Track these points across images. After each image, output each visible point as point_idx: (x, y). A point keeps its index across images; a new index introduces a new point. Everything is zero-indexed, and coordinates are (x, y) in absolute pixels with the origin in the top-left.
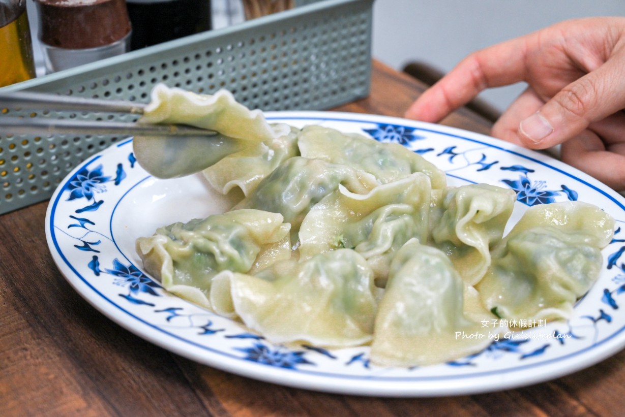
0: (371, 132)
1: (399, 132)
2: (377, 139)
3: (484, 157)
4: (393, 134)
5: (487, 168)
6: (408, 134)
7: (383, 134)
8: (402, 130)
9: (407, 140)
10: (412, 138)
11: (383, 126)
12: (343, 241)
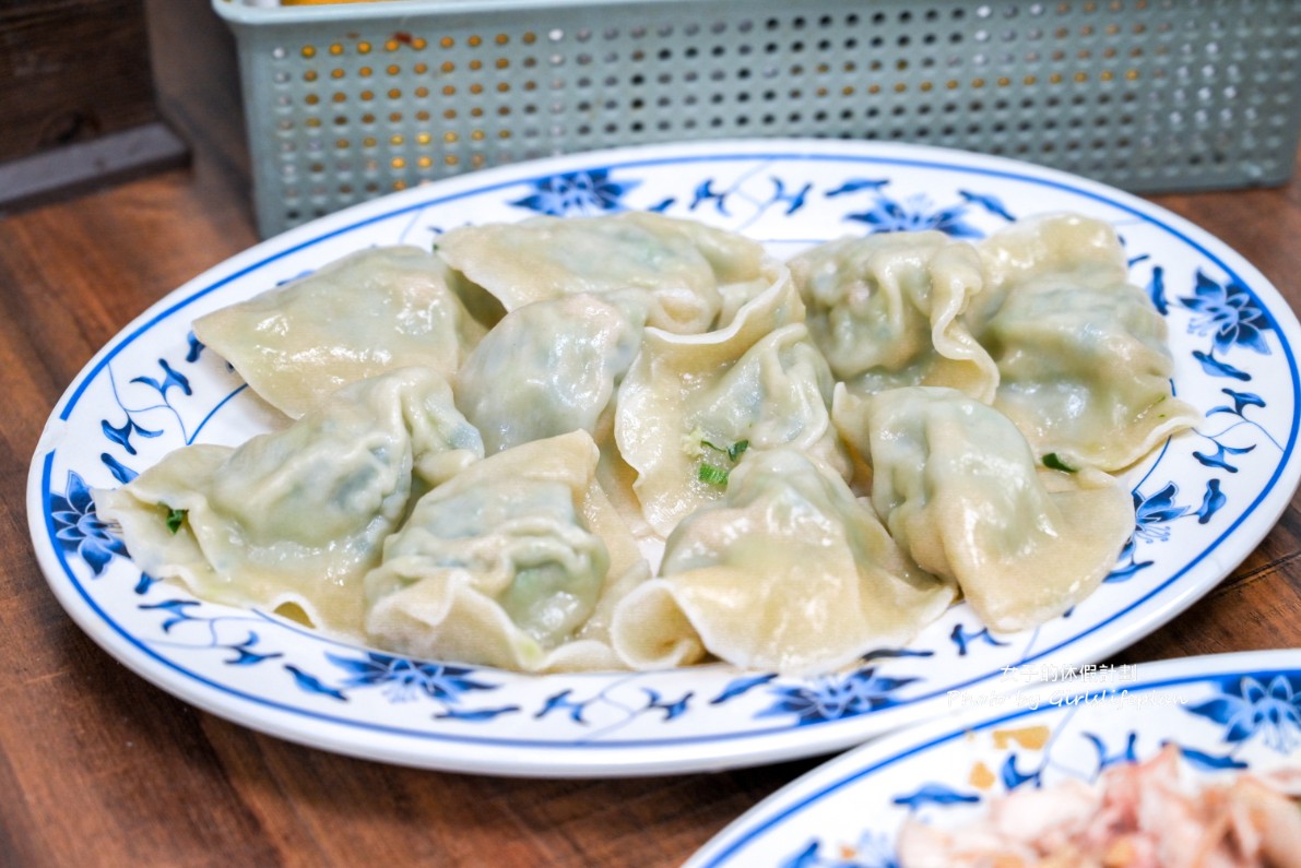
0: (529, 203)
1: (582, 186)
2: (550, 213)
3: (779, 184)
4: (573, 193)
5: (798, 203)
6: (601, 184)
7: (553, 200)
8: (584, 179)
9: (610, 197)
10: (616, 190)
11: (544, 184)
12: (707, 439)
